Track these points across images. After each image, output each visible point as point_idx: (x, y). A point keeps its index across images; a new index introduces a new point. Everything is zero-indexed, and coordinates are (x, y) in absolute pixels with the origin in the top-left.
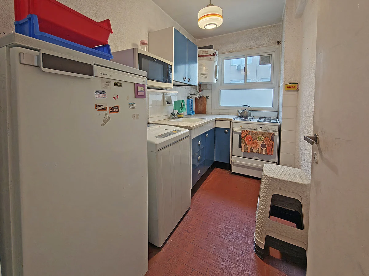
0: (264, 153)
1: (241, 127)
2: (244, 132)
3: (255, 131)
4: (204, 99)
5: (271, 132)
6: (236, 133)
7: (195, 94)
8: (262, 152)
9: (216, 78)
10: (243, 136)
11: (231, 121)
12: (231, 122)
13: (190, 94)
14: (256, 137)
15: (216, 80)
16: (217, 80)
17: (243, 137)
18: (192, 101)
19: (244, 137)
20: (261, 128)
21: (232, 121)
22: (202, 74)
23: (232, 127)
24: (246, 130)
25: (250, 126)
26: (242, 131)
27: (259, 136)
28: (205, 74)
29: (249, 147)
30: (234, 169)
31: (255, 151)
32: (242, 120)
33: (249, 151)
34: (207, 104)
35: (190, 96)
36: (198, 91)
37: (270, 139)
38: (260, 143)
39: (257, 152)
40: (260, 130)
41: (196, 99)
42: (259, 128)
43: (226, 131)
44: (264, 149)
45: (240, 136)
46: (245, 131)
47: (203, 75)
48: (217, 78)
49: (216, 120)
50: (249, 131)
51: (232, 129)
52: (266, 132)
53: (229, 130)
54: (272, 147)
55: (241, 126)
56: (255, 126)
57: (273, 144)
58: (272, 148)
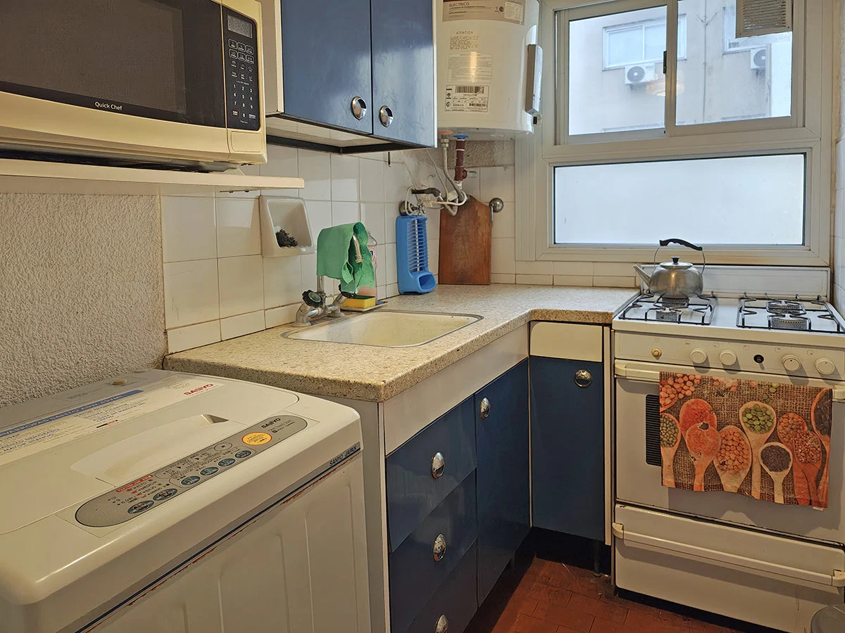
0: (779, 499)
1: (657, 356)
2: (670, 381)
3: (729, 380)
4: (481, 214)
5: (813, 383)
6: (633, 386)
7: (433, 191)
8: (766, 491)
9: (528, 106)
10: (665, 402)
11: (605, 322)
12: (607, 329)
13: (414, 192)
14: (733, 409)
15: (529, 118)
16: (535, 121)
17: (670, 410)
18: (421, 223)
19: (674, 409)
20: (759, 359)
21: (610, 325)
22: (461, 89)
23: (612, 359)
24: (678, 370)
25: (700, 350)
26: (664, 376)
27: (750, 404)
28: (477, 89)
29: (701, 463)
30: (627, 575)
31: (730, 483)
32: (661, 317)
33: (698, 482)
34: (493, 235)
35: (413, 200)
36: (451, 174)
37: (809, 424)
38: (756, 440)
39: (740, 491)
40: (751, 374)
41: (444, 213)
42: (747, 362)
43: (585, 374)
44: (778, 477)
45: (653, 402)
46: (675, 377)
47: (469, 97)
48: (536, 107)
49: (532, 320)
50: (698, 376)
51: (613, 368)
52: (787, 381)
53: (596, 368)
54: (819, 466)
55: (657, 349)
56: (729, 353)
57: (824, 452)
58: (821, 472)
